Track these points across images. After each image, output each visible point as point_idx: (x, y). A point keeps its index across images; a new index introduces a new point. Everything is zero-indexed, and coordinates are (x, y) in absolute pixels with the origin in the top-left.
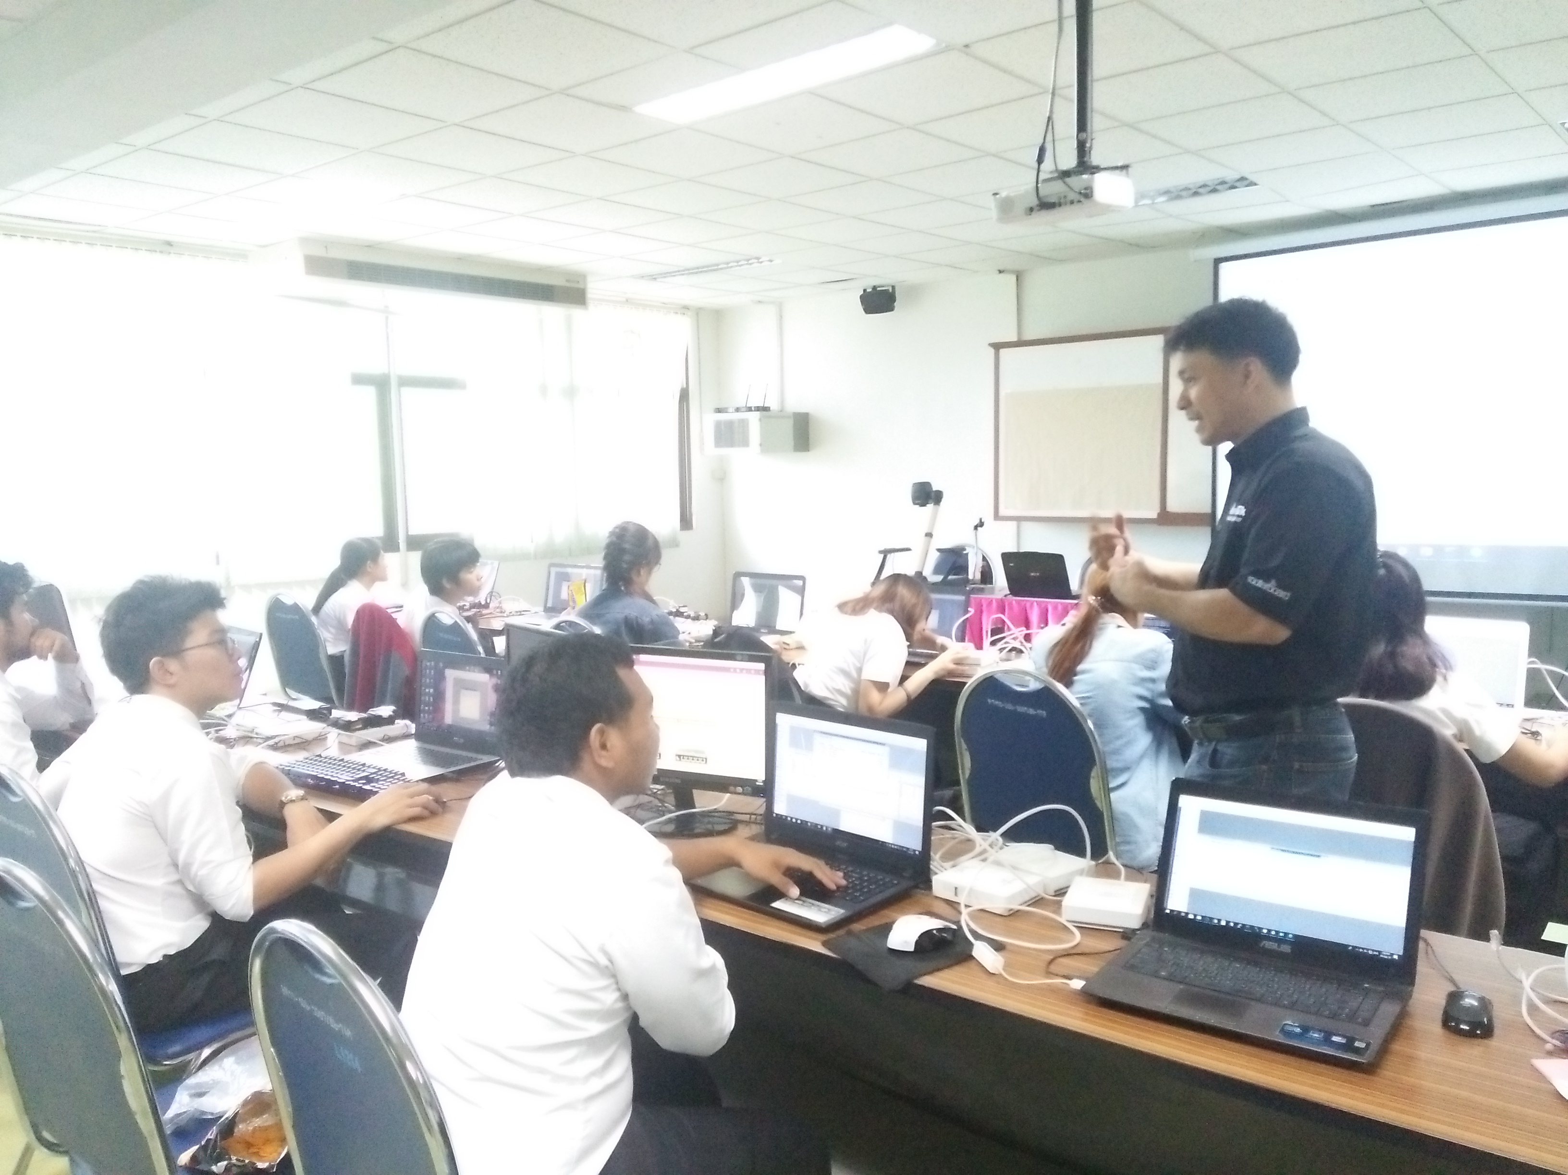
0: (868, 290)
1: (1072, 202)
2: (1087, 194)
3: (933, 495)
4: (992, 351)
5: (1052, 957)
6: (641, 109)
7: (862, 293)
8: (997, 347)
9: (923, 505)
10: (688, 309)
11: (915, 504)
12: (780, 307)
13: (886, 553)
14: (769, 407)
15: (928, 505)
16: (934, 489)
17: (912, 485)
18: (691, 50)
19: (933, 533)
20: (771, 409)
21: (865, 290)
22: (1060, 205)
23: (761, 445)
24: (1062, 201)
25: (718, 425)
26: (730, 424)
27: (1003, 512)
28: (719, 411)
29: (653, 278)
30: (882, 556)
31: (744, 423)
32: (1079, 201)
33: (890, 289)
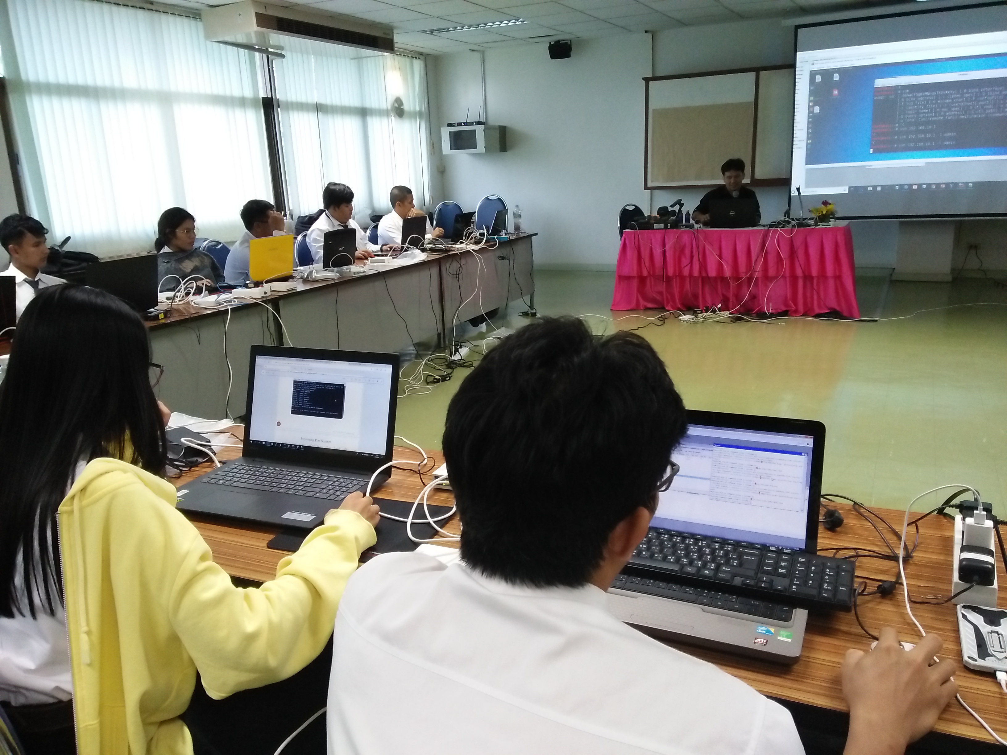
0: (553, 43)
4: (644, 82)
7: (549, 46)
8: (647, 80)
10: (422, 55)
12: (483, 53)
20: (488, 123)
21: (550, 43)
23: (485, 147)
25: (452, 133)
26: (459, 133)
27: (649, 185)
29: (431, 33)
31: (472, 133)
33: (569, 42)
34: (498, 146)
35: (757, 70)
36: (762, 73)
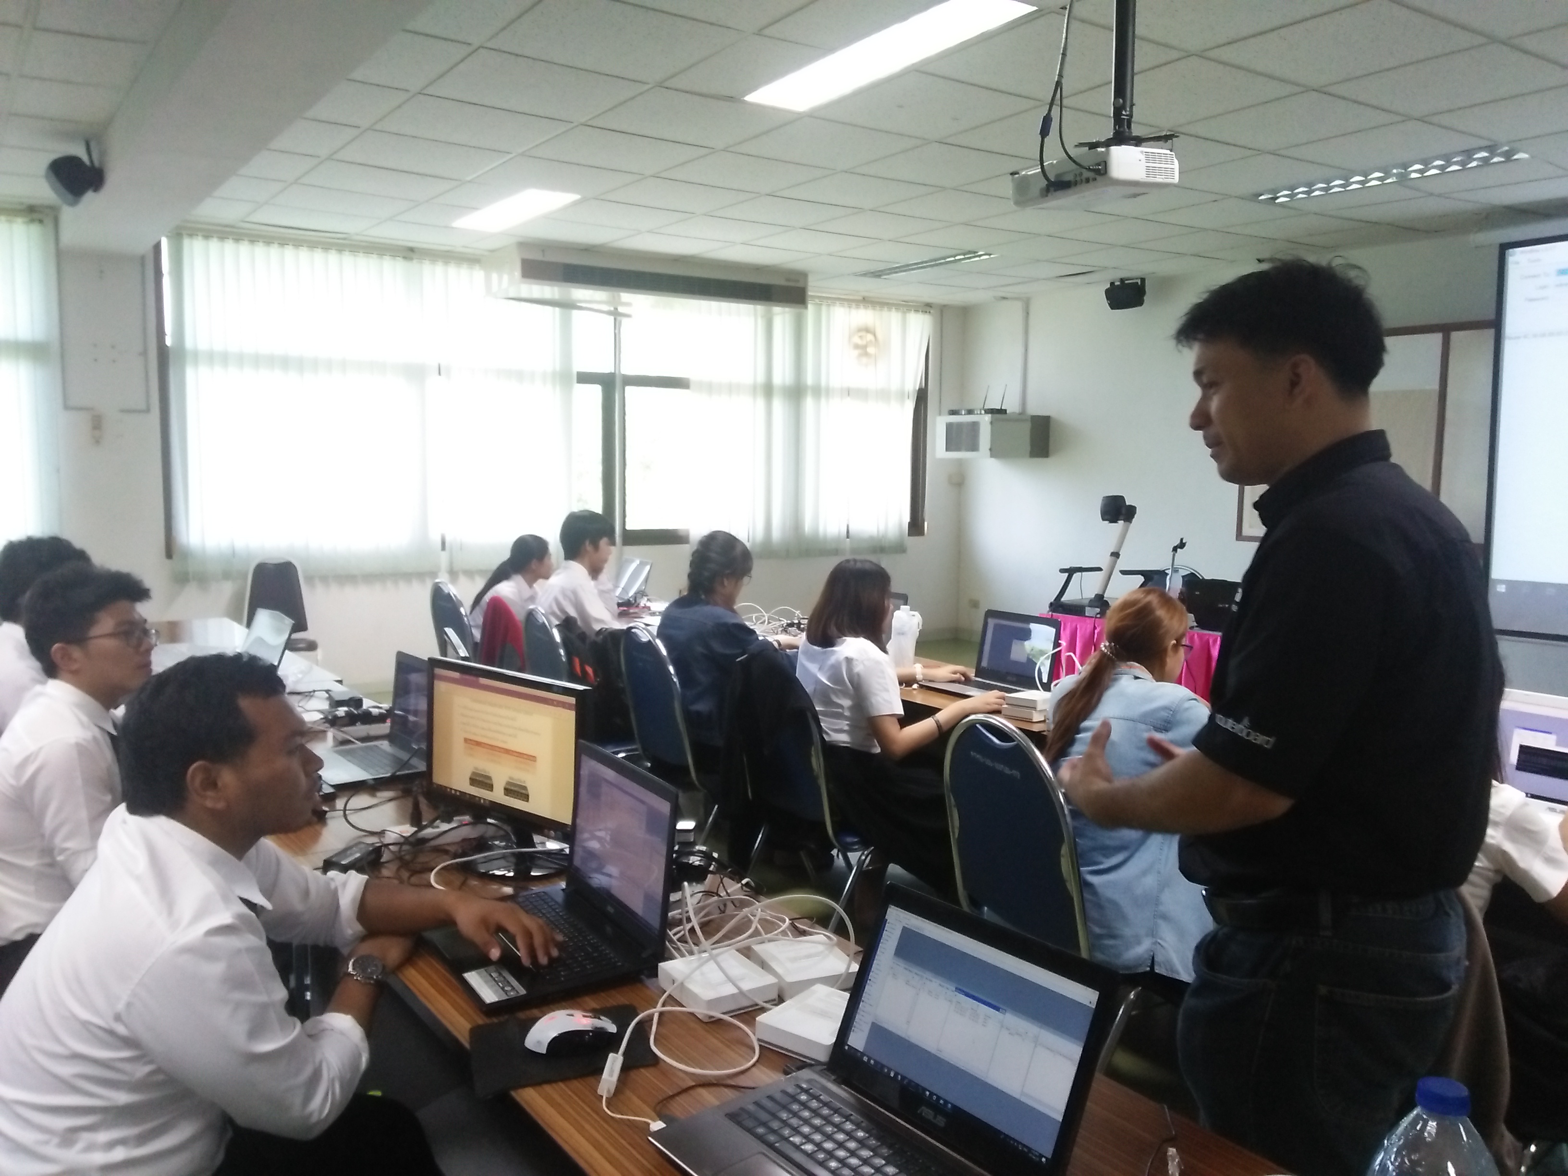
0: (1116, 284)
1: (1088, 181)
2: (1101, 170)
3: (1124, 511)
5: (694, 1084)
6: (750, 98)
7: (1109, 286)
9: (1114, 520)
10: (931, 307)
11: (1103, 520)
12: (1027, 302)
13: (1071, 572)
14: (1006, 410)
15: (1119, 522)
16: (1127, 503)
17: (1102, 498)
18: (759, 33)
19: (1120, 553)
20: (1008, 412)
21: (1112, 284)
22: (1076, 183)
23: (990, 449)
24: (1078, 179)
25: (949, 427)
26: (960, 425)
27: (1244, 531)
28: (953, 412)
29: (877, 274)
30: (1066, 575)
31: (975, 426)
32: (1095, 179)
33: (1139, 281)
34: (1029, 448)
35: (1446, 329)
36: (1455, 336)
